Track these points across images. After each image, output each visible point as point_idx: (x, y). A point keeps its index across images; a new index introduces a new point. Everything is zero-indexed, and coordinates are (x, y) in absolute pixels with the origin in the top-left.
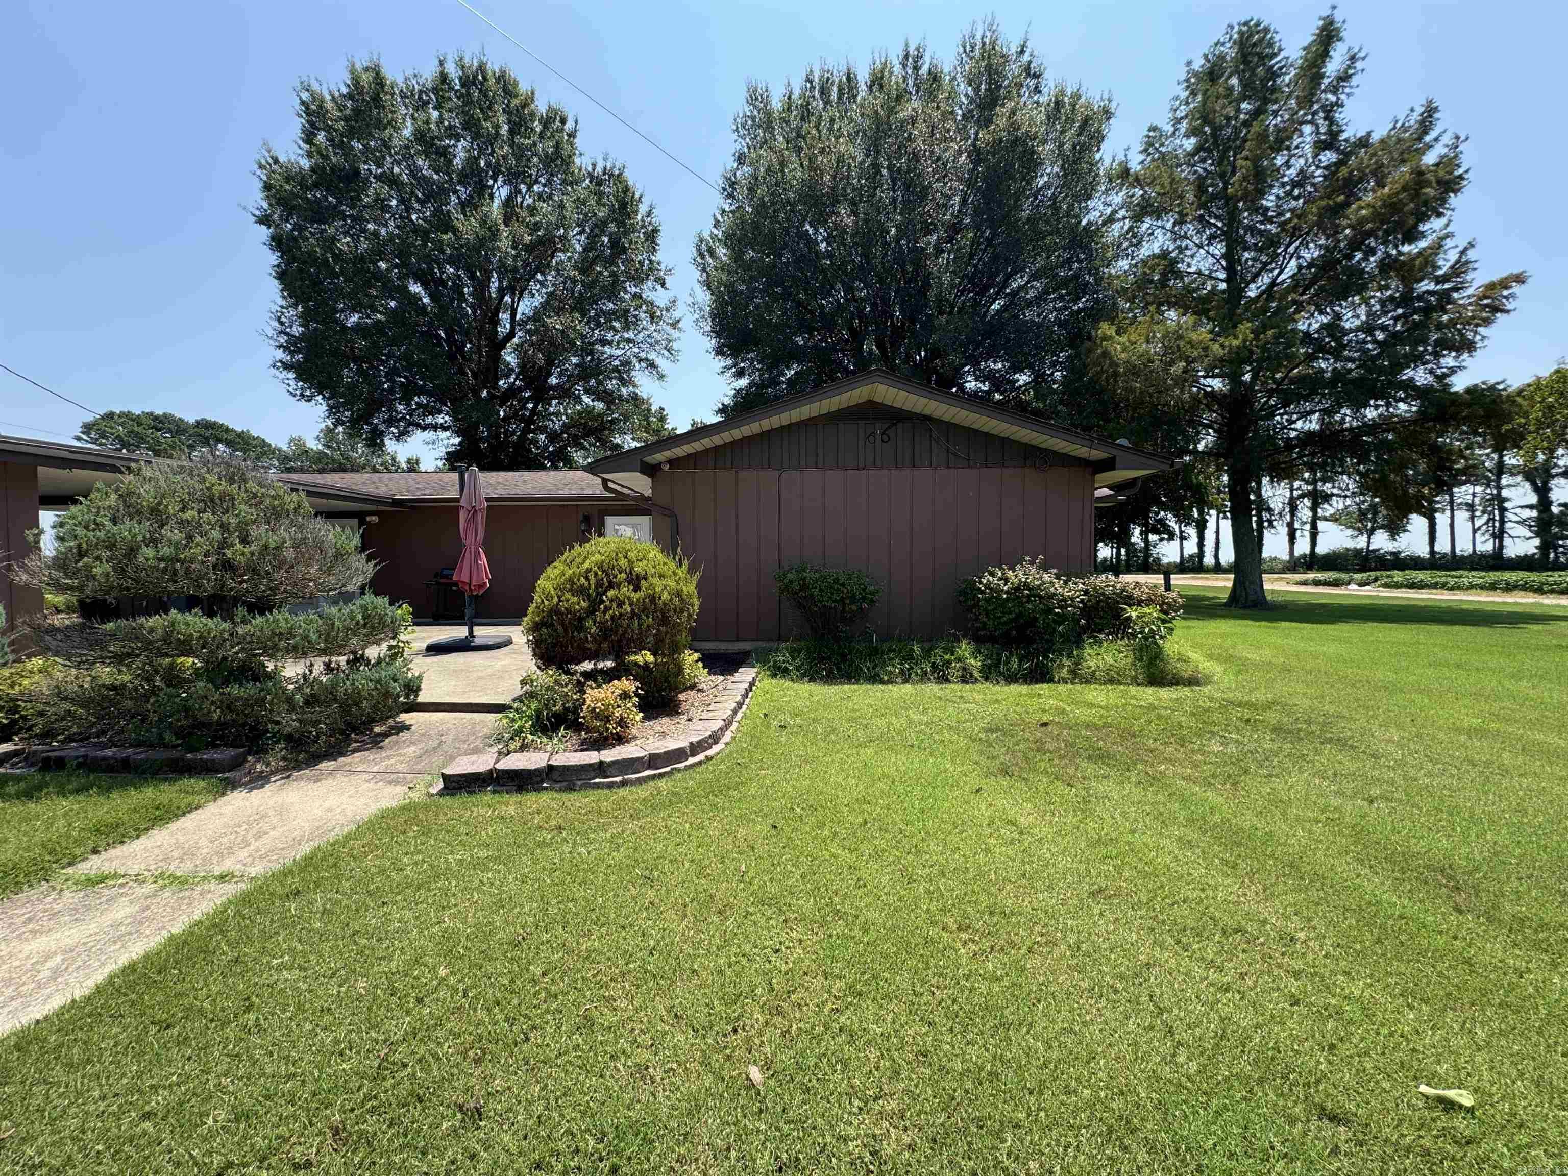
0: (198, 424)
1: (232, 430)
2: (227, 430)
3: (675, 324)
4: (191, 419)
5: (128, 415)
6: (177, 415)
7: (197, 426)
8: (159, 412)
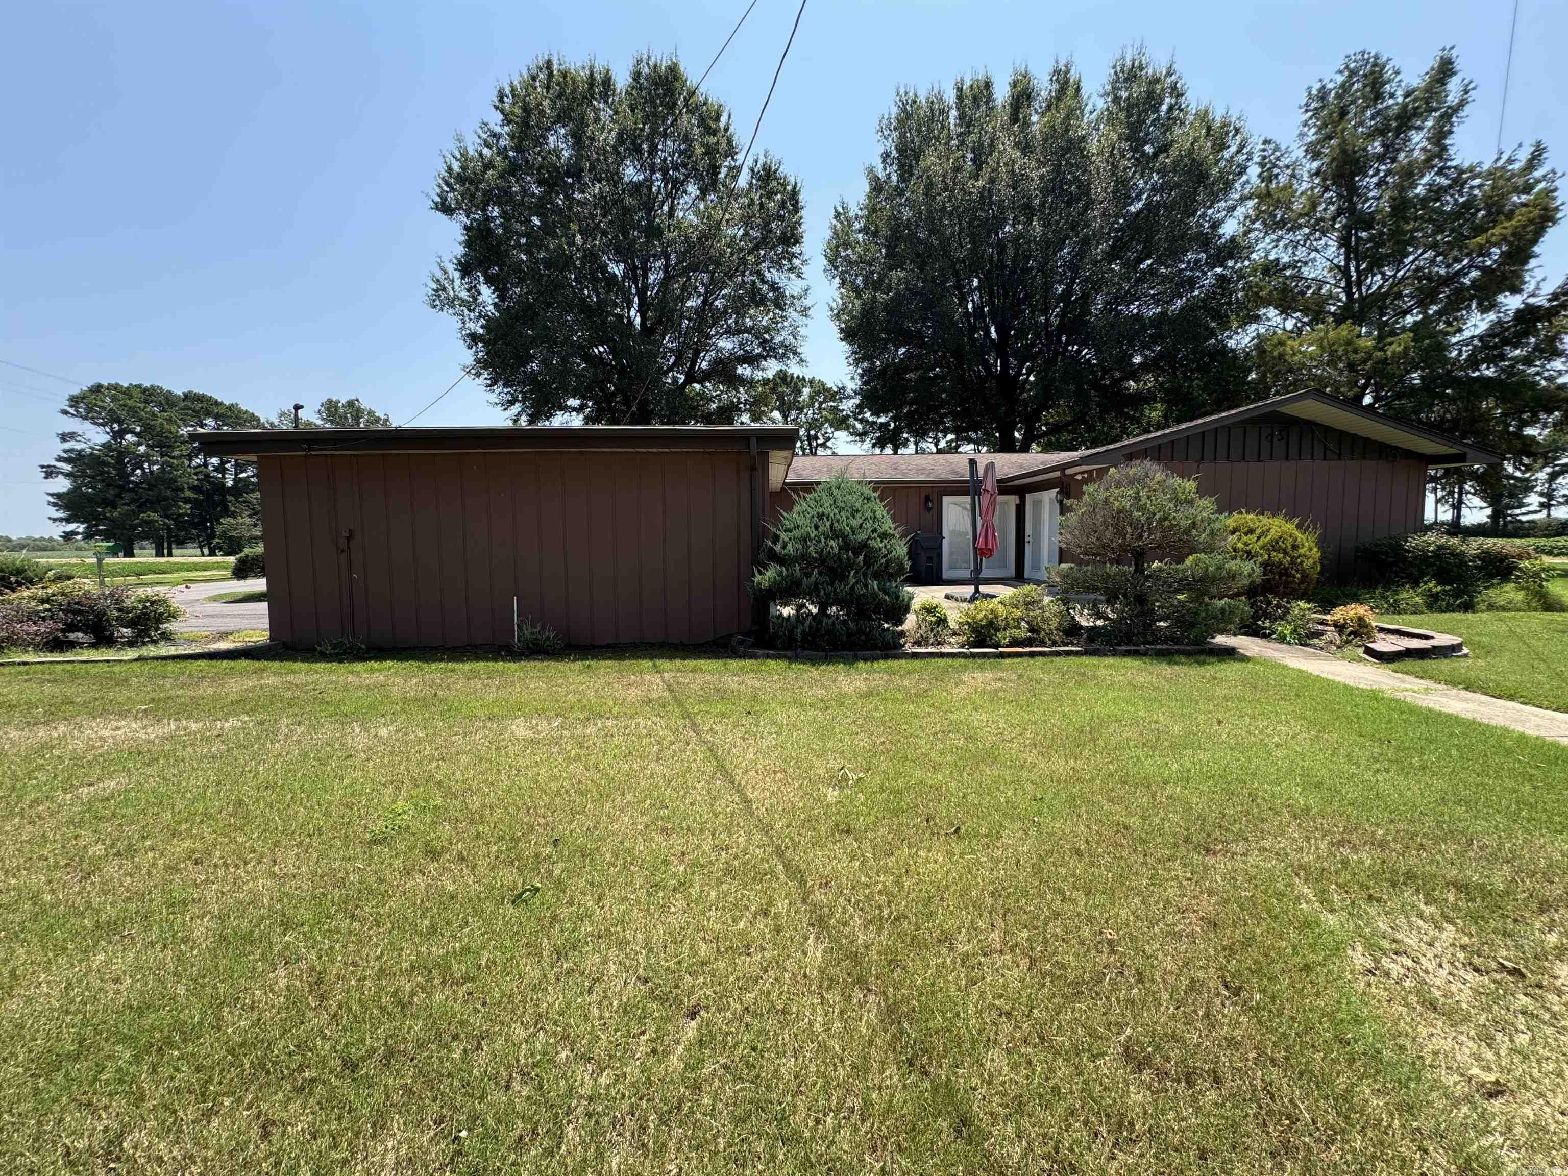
0: (186, 396)
1: (222, 404)
2: (217, 403)
3: (804, 312)
4: (179, 392)
5: (116, 387)
6: (166, 388)
7: (184, 400)
8: (147, 384)
